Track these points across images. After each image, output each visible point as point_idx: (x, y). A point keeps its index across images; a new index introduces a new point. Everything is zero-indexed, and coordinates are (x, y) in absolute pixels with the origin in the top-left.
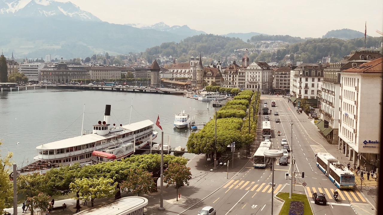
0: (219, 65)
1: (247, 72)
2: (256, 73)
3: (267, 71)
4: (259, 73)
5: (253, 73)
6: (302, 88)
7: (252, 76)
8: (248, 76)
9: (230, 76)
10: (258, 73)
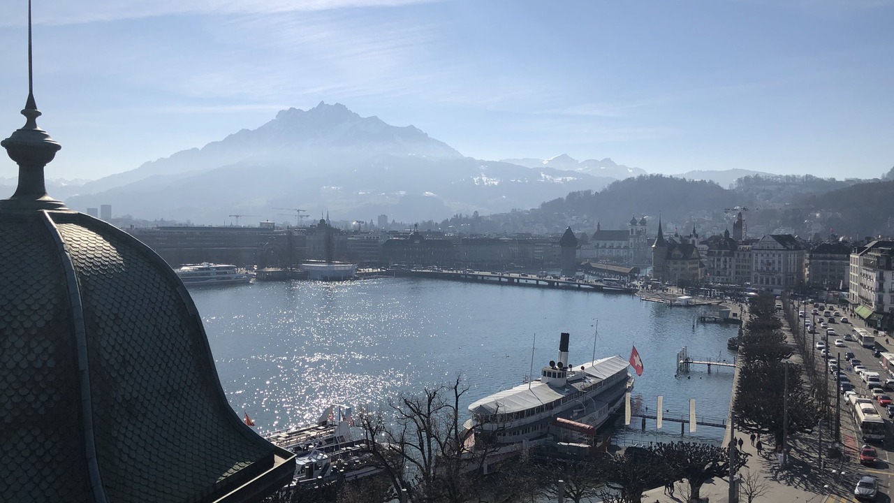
0: (695, 239)
1: (755, 255)
2: (774, 255)
3: (795, 251)
4: (780, 256)
5: (768, 255)
6: (884, 292)
7: (765, 260)
8: (757, 262)
9: (719, 260)
10: (777, 256)
